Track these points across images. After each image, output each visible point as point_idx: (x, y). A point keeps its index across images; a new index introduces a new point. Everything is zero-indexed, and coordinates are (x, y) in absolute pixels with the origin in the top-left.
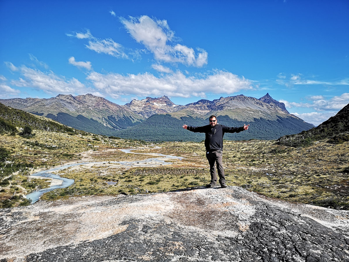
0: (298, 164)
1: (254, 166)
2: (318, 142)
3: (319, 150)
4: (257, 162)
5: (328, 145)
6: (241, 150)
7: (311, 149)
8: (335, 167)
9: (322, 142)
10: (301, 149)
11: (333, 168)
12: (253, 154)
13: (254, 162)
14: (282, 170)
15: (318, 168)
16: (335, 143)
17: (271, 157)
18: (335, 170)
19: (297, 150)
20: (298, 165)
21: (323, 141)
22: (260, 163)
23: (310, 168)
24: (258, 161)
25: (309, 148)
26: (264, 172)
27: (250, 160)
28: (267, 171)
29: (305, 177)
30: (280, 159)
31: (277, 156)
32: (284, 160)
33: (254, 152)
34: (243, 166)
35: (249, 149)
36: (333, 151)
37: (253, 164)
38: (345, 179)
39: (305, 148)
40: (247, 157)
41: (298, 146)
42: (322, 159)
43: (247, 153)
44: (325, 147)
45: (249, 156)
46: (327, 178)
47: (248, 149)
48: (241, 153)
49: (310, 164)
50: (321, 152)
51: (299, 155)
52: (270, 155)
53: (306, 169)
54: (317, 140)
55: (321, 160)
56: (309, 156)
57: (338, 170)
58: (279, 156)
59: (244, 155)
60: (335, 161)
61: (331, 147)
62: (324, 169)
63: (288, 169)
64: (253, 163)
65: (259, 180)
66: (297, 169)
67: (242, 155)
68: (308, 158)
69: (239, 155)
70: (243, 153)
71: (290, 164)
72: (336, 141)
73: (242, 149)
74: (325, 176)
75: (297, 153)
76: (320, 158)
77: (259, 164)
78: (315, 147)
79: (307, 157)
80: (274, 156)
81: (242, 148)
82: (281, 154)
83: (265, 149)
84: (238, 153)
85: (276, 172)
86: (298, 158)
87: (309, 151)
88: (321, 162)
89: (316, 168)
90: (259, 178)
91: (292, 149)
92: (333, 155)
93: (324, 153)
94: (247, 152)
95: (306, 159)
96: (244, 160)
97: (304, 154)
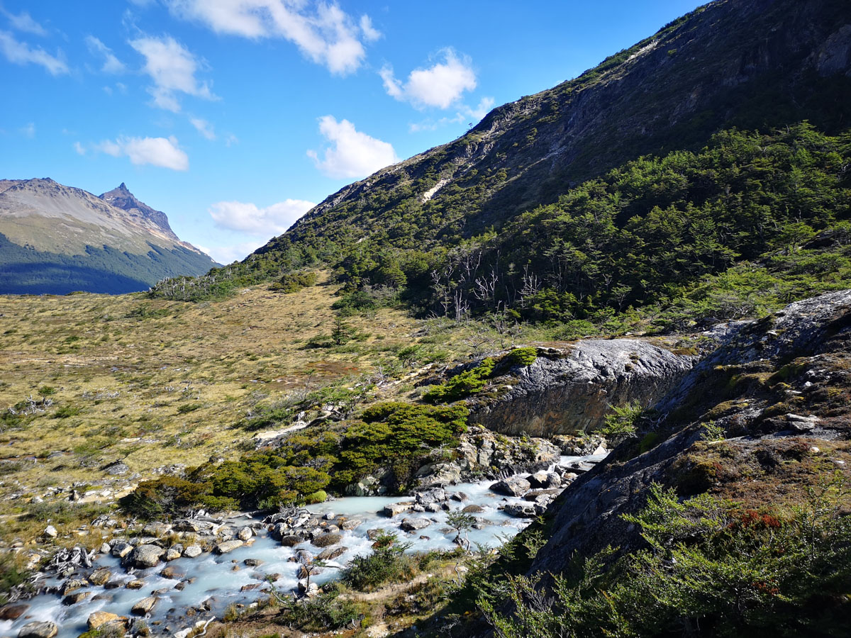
0: (202, 338)
1: (73, 353)
2: (248, 290)
3: (251, 307)
4: (87, 342)
5: (269, 296)
6: (36, 315)
7: (232, 305)
8: (288, 340)
9: (257, 290)
10: (209, 306)
11: (284, 341)
12: (73, 324)
13: (73, 343)
14: (159, 356)
15: (251, 344)
16: (284, 291)
17: (129, 329)
18: (290, 345)
19: (198, 308)
20: (203, 341)
21: (258, 288)
22: (93, 344)
23: (232, 345)
24: (87, 338)
25: (227, 303)
26: (104, 365)
27: (63, 339)
28: (113, 361)
29: (222, 364)
30: (155, 331)
31: (145, 326)
32: (166, 332)
33: (77, 318)
34: (35, 356)
35: (61, 312)
36: (280, 308)
37: (72, 348)
38: (312, 360)
39: (219, 303)
40: (52, 333)
41: (200, 299)
42: (259, 326)
43: (55, 322)
44: (263, 300)
45: (62, 330)
46: (274, 363)
47: (59, 313)
48: (34, 323)
49: (230, 338)
50: (255, 310)
51: (204, 318)
52: (126, 323)
53: (223, 350)
54: (245, 287)
55: (257, 327)
56: (229, 321)
57: (295, 346)
58: (152, 325)
59: (43, 327)
60: (287, 328)
61: (276, 299)
62: (266, 346)
63: (176, 351)
64: (71, 346)
65: (85, 385)
66: (200, 350)
67: (37, 328)
68: (225, 326)
69: (26, 328)
70: (43, 322)
71: (180, 340)
72: (286, 287)
73: (41, 314)
74: (269, 359)
75: (200, 315)
76: (253, 323)
77: (91, 346)
78: (242, 300)
79: (222, 323)
80: (138, 324)
81: (41, 312)
82: (156, 319)
83: (112, 310)
84: (22, 324)
85: (142, 362)
86: (201, 325)
87: (228, 311)
88: (256, 332)
89: (246, 344)
90: (85, 381)
91: (187, 307)
92: (281, 315)
93: (262, 313)
94: (55, 319)
95: (222, 327)
96: (42, 341)
97: (217, 317)
